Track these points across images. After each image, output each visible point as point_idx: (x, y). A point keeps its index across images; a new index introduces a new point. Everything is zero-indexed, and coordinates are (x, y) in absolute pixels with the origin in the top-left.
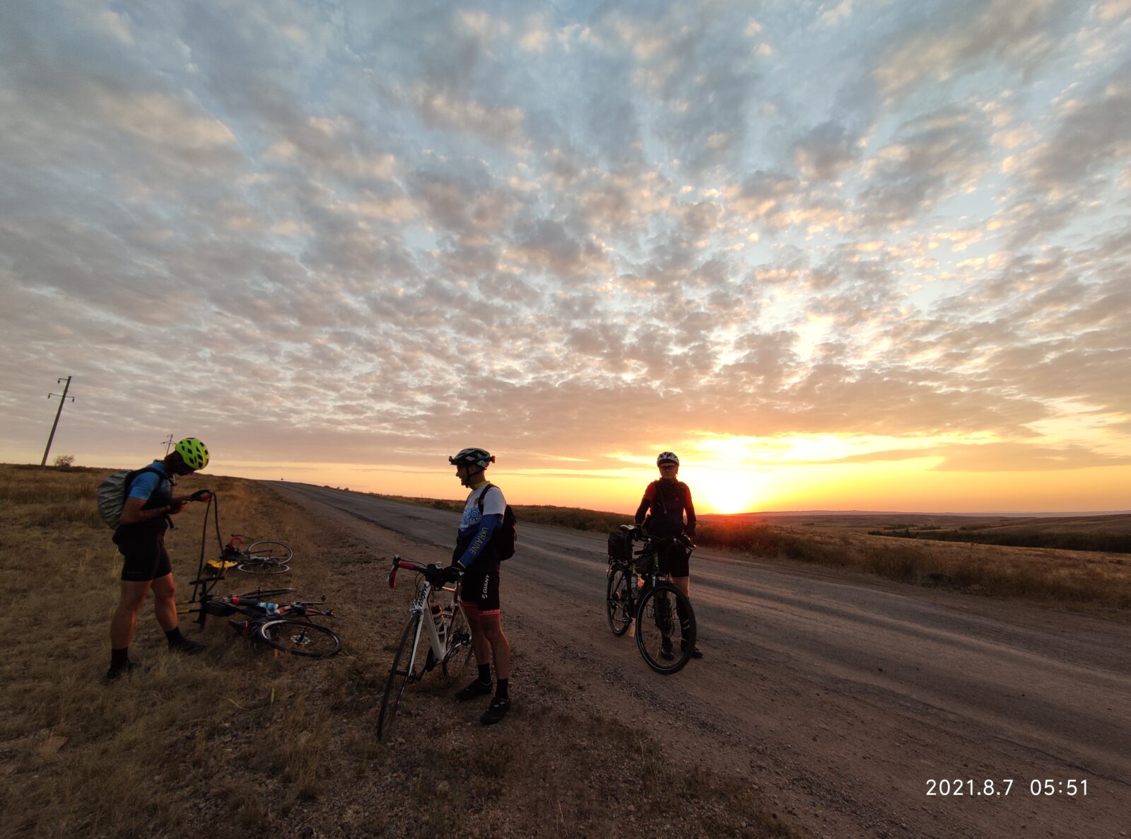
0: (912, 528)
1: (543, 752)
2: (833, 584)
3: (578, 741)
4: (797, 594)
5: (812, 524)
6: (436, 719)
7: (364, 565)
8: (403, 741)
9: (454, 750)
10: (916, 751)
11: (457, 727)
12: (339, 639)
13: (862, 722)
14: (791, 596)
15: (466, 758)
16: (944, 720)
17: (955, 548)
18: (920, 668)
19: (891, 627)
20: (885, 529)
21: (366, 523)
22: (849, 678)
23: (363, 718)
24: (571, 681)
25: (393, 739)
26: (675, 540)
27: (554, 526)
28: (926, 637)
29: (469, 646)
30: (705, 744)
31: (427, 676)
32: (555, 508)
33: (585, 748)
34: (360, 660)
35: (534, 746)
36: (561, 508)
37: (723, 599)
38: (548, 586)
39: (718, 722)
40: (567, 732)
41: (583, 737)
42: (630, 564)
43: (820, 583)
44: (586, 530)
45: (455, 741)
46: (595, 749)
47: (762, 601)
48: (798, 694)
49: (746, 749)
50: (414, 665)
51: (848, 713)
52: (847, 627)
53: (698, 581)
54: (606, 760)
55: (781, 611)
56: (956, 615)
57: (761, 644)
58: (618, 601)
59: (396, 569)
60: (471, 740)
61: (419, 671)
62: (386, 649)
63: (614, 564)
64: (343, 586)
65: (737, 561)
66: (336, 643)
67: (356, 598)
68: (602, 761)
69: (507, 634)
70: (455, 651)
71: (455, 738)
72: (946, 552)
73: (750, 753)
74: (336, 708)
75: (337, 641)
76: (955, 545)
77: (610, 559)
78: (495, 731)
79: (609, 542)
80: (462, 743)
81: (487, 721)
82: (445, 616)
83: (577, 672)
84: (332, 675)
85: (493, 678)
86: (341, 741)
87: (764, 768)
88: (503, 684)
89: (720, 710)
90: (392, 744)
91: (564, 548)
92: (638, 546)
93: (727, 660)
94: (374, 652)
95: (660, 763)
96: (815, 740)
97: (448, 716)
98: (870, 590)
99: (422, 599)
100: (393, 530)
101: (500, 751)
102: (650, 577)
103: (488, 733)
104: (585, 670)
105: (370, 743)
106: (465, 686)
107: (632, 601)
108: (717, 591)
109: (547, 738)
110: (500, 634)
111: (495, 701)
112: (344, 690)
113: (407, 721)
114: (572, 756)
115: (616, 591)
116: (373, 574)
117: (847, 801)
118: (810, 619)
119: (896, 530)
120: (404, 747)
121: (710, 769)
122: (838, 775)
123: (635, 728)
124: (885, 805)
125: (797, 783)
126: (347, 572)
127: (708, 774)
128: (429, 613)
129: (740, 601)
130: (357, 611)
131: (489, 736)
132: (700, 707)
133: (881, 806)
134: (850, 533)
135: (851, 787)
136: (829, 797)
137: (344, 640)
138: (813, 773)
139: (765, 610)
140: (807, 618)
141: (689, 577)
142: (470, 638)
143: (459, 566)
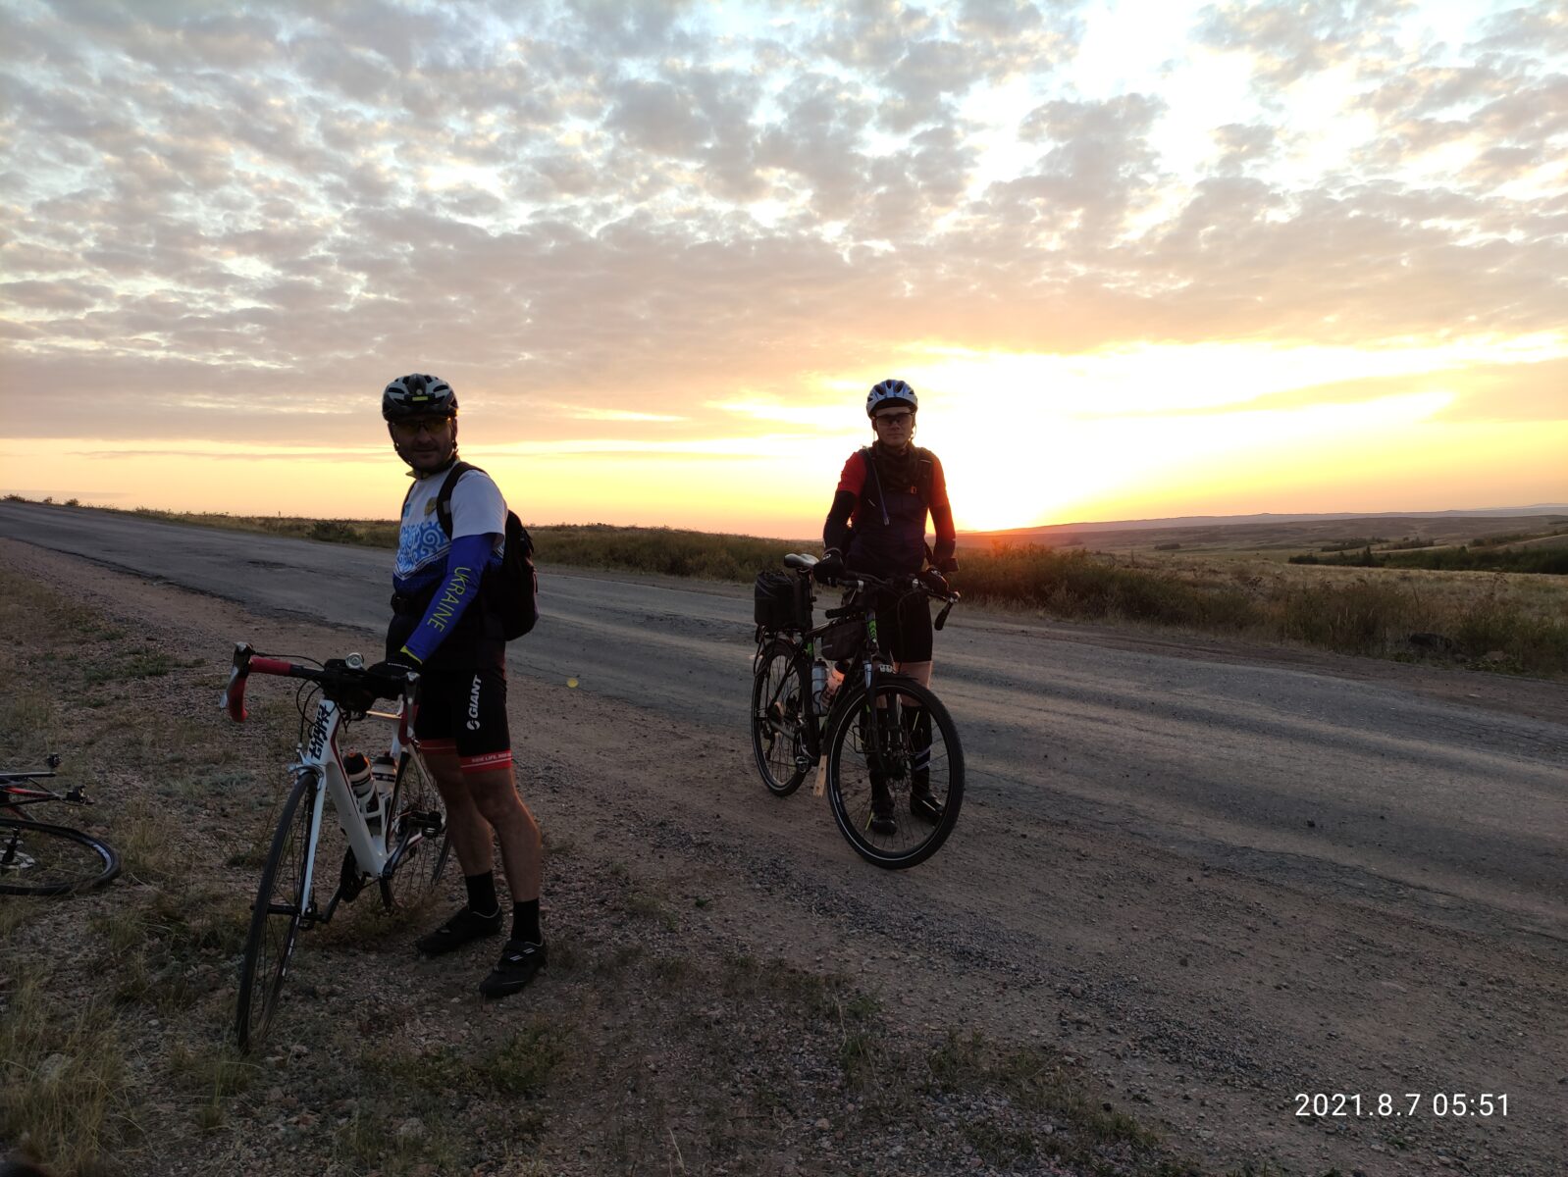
0: (1378, 546)
1: (627, 1039)
2: (1220, 666)
3: (704, 1009)
4: (1146, 689)
5: (1175, 547)
6: (377, 999)
7: (148, 681)
8: (305, 1049)
9: (426, 1055)
10: (1373, 967)
11: (428, 1008)
12: (108, 851)
13: (1275, 924)
14: (1135, 694)
15: (456, 1067)
16: (1427, 907)
17: (1459, 583)
18: (1387, 817)
19: (1335, 743)
20: (1324, 549)
21: (139, 582)
22: (1250, 844)
23: (199, 1013)
24: (680, 893)
25: (278, 1048)
26: (916, 582)
27: (611, 570)
28: (1400, 756)
29: (441, 839)
30: (968, 990)
31: (345, 912)
32: (611, 529)
33: (718, 1022)
34: (173, 892)
35: (606, 1028)
36: (627, 529)
37: (993, 707)
38: (610, 698)
39: (992, 947)
40: (678, 994)
41: (714, 1000)
42: (809, 638)
43: (1194, 663)
44: (688, 575)
45: (427, 1036)
46: (743, 1019)
47: (1075, 706)
48: (1150, 882)
49: (1051, 993)
50: (313, 891)
51: (1248, 909)
52: (1247, 748)
53: (946, 672)
54: (765, 1040)
55: (1115, 724)
56: (1457, 712)
57: (1077, 792)
58: (779, 722)
59: (242, 676)
60: (464, 1032)
61: (324, 900)
62: (235, 862)
63: (767, 641)
64: (100, 733)
65: (1022, 628)
66: (104, 859)
67: (138, 758)
68: (757, 1043)
70: (407, 854)
71: (425, 1031)
72: (1440, 591)
73: (1059, 999)
74: (126, 1000)
75: (106, 855)
76: (1459, 577)
77: (758, 631)
78: (516, 1008)
79: (758, 593)
80: (443, 1039)
81: (494, 991)
82: (380, 777)
83: (691, 873)
84: (106, 929)
85: (505, 903)
86: (151, 1066)
87: (1087, 1024)
88: (528, 913)
89: (995, 922)
90: (278, 1058)
91: (642, 615)
93: (1006, 826)
94: (205, 872)
95: (878, 1034)
96: (1184, 963)
97: (403, 990)
98: (1293, 673)
99: (319, 743)
100: (213, 596)
101: (535, 1046)
102: (859, 665)
103: (501, 1014)
104: (708, 868)
105: (225, 1062)
106: (437, 925)
107: (812, 719)
108: (979, 690)
109: (635, 1009)
110: (515, 806)
111: (510, 949)
112: (141, 959)
113: (309, 1008)
114: (691, 1038)
115: (775, 700)
116: (176, 700)
117: (1244, 1067)
118: (1175, 736)
119: (1345, 552)
120: (305, 1064)
121: (979, 1036)
122: (1229, 1022)
123: (822, 972)
124: (1314, 1067)
125: (1150, 1045)
126: (106, 698)
127: (976, 1044)
128: (340, 774)
129: (1032, 709)
130: (146, 785)
131: (507, 1019)
132: (956, 920)
133: (1306, 1070)
134: (1252, 561)
135: (1251, 1042)
136: (1211, 1064)
137: (124, 852)
138: (1180, 1024)
139: (1082, 723)
140: (1167, 735)
141: (931, 663)
142: (443, 821)
143: (405, 659)
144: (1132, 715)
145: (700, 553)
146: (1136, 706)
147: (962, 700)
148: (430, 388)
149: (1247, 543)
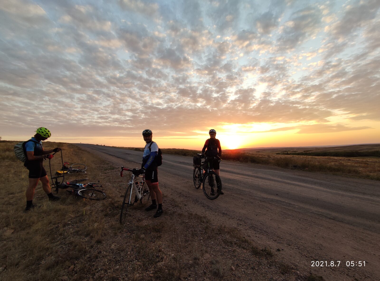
0: (289, 152)
1: (174, 225)
2: (264, 170)
3: (185, 220)
4: (253, 174)
5: (259, 152)
6: (139, 217)
7: (112, 170)
8: (129, 224)
9: (145, 225)
10: (286, 217)
11: (146, 218)
13: (271, 210)
14: (252, 174)
15: (149, 227)
16: (295, 208)
17: (301, 157)
18: (289, 193)
19: (281, 182)
20: (281, 152)
21: (112, 156)
22: (268, 197)
23: (115, 218)
24: (182, 203)
25: (126, 223)
26: (215, 158)
27: (175, 155)
28: (291, 184)
30: (224, 219)
31: (135, 204)
32: (176, 149)
33: (187, 223)
34: (113, 200)
35: (171, 223)
37: (230, 176)
38: (174, 174)
39: (228, 213)
40: (181, 218)
42: (200, 166)
43: (261, 170)
44: (186, 156)
45: (146, 223)
46: (191, 222)
47: (243, 176)
48: (252, 203)
49: (236, 219)
50: (131, 201)
51: (267, 207)
52: (268, 183)
54: (194, 225)
55: (248, 179)
56: (300, 177)
57: (242, 189)
58: (197, 178)
59: (122, 171)
60: (151, 222)
61: (133, 202)
62: (121, 196)
63: (195, 166)
64: (105, 177)
65: (235, 164)
66: (104, 195)
67: (110, 181)
68: (192, 226)
69: (161, 190)
70: (144, 196)
72: (299, 159)
73: (238, 220)
74: (106, 215)
77: (194, 165)
79: (194, 159)
80: (148, 223)
81: (155, 217)
82: (140, 185)
83: (184, 200)
84: (104, 205)
85: (157, 204)
86: (109, 225)
87: (242, 224)
88: (160, 205)
89: (229, 209)
90: (126, 225)
91: (179, 162)
92: (203, 160)
93: (231, 194)
94: (117, 198)
95: (210, 225)
96: (257, 215)
97: (143, 216)
98: (275, 171)
99: (132, 180)
100: (121, 158)
101: (160, 225)
102: (207, 170)
104: (187, 200)
105: (118, 225)
106: (148, 206)
107: (201, 178)
108: (228, 174)
109: (175, 220)
110: (158, 190)
111: (158, 211)
112: (108, 210)
113: (130, 218)
114: (183, 225)
115: (196, 175)
116: (115, 173)
117: (265, 232)
118: (257, 181)
119: (284, 153)
120: (129, 225)
121: (225, 226)
122: (263, 225)
123: (203, 216)
124: (276, 232)
125: (251, 228)
126: (106, 173)
127: (225, 227)
128: (135, 184)
129: (236, 176)
130: (111, 185)
131: (157, 221)
132: (223, 208)
133: (275, 233)
134: (270, 154)
135: (266, 228)
136: (260, 231)
137: (107, 194)
138: (256, 225)
139: (243, 179)
140: (256, 181)
141: (219, 170)
142: (149, 192)
143: (144, 169)
144: (251, 177)
145: (188, 153)
146: (252, 176)
147: (225, 175)
148: (148, 131)
149: (270, 151)
